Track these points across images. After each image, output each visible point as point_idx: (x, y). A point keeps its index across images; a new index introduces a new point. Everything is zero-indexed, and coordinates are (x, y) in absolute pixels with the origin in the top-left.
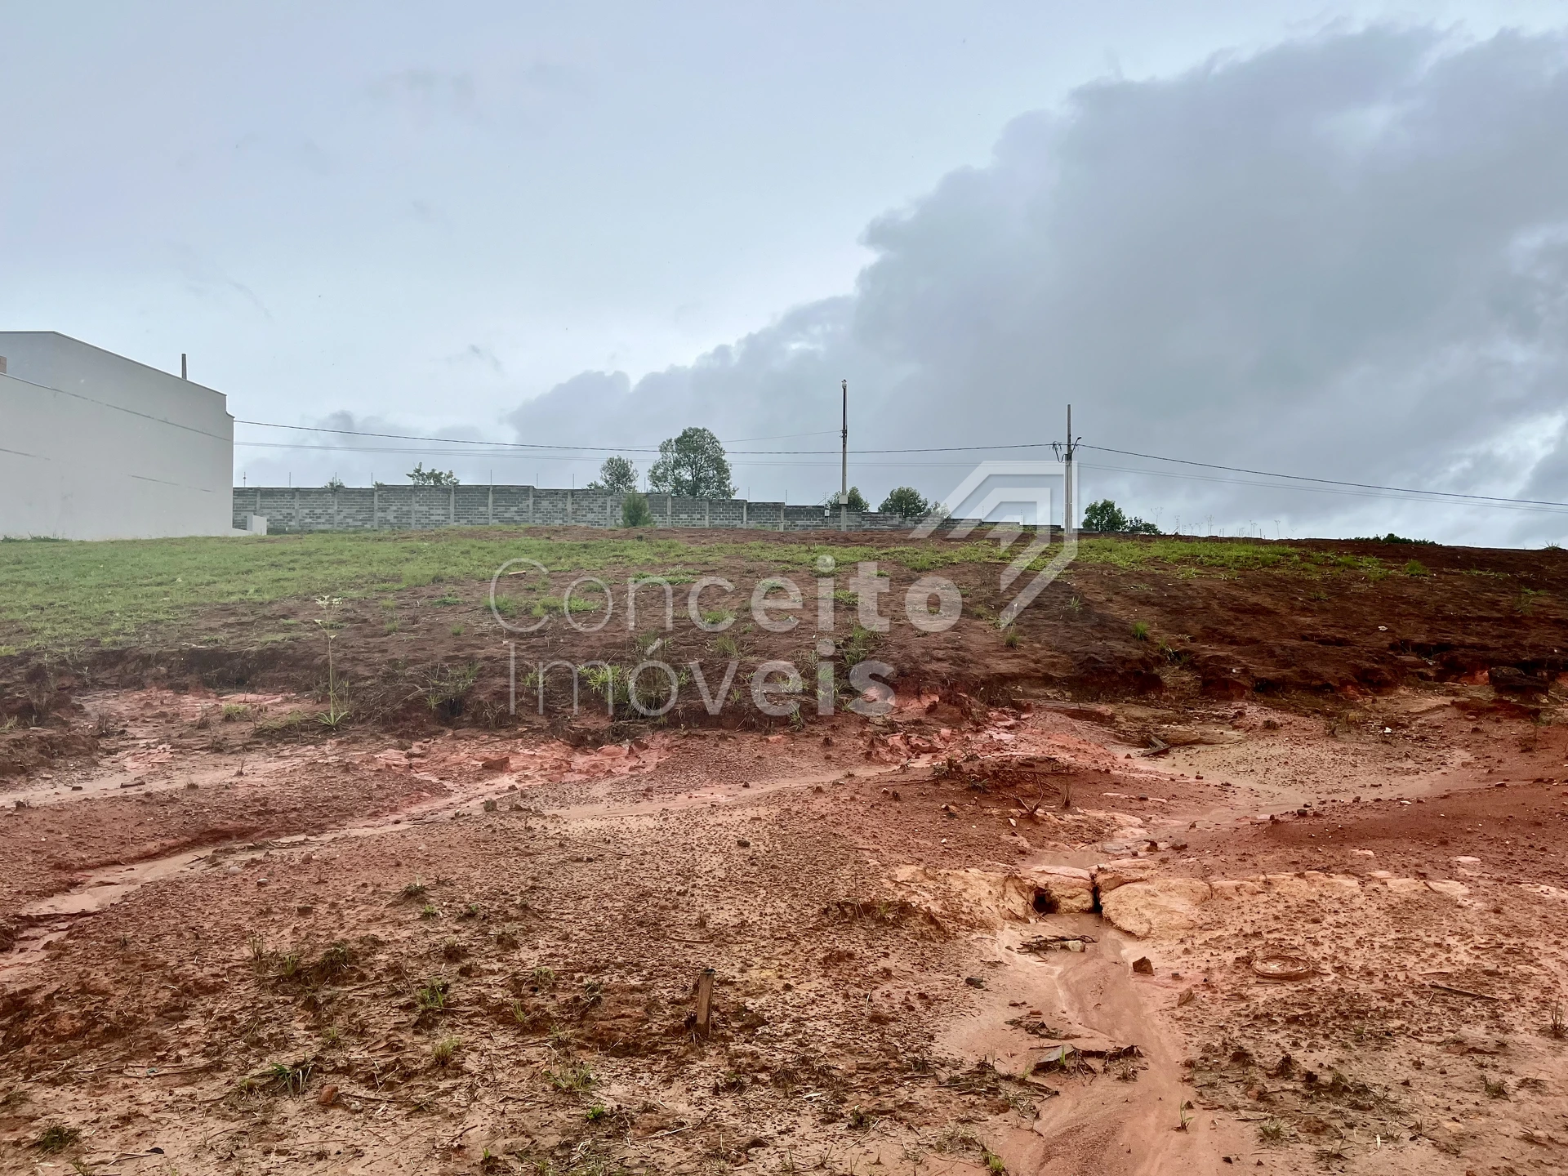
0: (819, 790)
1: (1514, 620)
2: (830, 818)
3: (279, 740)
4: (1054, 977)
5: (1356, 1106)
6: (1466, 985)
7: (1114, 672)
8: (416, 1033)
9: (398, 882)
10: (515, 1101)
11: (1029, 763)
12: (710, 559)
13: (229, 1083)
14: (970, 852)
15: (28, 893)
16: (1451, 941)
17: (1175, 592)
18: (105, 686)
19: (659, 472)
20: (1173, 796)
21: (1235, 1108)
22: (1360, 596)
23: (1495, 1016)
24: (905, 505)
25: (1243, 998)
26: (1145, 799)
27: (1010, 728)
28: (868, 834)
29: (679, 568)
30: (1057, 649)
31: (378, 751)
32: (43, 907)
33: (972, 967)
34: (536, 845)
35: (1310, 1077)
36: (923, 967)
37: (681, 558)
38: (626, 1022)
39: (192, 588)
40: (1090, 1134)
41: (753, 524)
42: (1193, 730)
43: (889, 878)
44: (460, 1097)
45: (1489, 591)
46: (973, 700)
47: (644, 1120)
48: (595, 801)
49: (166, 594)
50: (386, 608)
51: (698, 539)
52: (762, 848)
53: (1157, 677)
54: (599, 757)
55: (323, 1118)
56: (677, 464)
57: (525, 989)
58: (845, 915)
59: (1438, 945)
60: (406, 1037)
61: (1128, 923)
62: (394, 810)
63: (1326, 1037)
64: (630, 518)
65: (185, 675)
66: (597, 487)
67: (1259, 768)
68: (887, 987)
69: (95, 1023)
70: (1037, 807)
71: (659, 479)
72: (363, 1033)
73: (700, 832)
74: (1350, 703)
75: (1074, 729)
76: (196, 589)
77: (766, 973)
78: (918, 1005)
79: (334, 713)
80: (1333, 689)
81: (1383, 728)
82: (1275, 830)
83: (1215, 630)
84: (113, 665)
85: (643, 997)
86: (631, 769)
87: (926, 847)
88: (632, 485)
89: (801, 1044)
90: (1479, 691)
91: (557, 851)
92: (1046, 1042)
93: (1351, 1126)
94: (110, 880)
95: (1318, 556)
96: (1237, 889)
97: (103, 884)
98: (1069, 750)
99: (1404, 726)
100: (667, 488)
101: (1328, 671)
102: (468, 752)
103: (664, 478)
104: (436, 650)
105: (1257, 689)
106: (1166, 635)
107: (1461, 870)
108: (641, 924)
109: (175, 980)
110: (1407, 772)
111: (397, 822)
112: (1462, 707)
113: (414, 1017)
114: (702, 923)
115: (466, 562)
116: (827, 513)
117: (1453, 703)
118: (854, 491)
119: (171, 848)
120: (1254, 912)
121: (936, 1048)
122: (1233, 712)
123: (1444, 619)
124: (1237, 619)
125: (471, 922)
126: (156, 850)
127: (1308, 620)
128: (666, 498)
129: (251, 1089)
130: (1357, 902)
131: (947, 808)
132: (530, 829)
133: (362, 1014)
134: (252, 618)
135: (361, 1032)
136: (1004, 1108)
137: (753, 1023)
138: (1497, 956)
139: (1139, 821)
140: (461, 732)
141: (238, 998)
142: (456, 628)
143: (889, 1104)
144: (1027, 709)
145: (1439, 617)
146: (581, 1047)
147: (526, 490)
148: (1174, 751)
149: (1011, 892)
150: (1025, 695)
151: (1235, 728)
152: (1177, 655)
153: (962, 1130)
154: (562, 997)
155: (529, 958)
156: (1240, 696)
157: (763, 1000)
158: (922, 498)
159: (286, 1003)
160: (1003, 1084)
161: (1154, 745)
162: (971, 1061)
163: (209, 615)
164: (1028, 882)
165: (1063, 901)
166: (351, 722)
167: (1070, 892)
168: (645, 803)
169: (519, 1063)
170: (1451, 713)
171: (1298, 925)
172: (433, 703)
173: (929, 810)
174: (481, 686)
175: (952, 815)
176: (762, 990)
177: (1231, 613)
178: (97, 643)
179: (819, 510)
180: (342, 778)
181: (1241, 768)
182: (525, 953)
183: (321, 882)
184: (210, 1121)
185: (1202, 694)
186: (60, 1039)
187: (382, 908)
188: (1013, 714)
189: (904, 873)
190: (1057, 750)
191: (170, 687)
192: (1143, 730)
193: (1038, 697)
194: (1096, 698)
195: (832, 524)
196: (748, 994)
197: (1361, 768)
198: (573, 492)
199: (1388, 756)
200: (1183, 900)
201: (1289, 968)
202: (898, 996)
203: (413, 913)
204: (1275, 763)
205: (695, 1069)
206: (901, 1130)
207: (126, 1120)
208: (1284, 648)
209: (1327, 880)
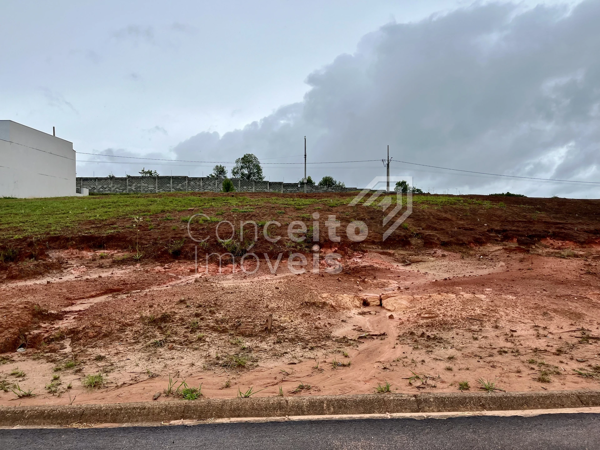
0: (299, 275)
1: (530, 222)
2: (302, 282)
3: (121, 264)
4: (366, 320)
5: (438, 342)
6: (477, 318)
7: (395, 239)
8: (191, 333)
9: (176, 299)
10: (221, 347)
11: (365, 267)
12: (259, 203)
13: (143, 345)
14: (344, 290)
15: (61, 306)
16: (476, 308)
17: (418, 214)
18: (54, 248)
19: (235, 171)
20: (409, 275)
21: (408, 344)
22: (481, 214)
23: (481, 324)
24: (328, 182)
25: (416, 322)
26: (399, 276)
27: (360, 258)
28: (314, 286)
29: (248, 207)
30: (377, 232)
31: (154, 267)
32: (67, 309)
33: (343, 318)
34: (215, 289)
35: (428, 336)
36: (330, 317)
37: (248, 203)
38: (249, 329)
39: (76, 215)
40: (371, 350)
41: (271, 190)
42: (420, 258)
43: (320, 296)
44: (206, 346)
45: (525, 212)
46: (349, 249)
47: (256, 349)
48: (229, 279)
49: (68, 217)
50: (147, 221)
51: (254, 196)
52: (283, 289)
53: (409, 241)
54: (227, 268)
55: (170, 352)
56: (242, 167)
57: (219, 323)
58: (308, 305)
59: (472, 309)
60: (189, 334)
61: (388, 308)
62: (165, 283)
63: (436, 329)
64: (226, 188)
65: (81, 244)
66: (212, 176)
67: (438, 268)
68: (320, 321)
69: (100, 334)
70: (365, 278)
71: (235, 173)
72: (176, 334)
73: (263, 286)
74: (471, 249)
75: (381, 258)
76: (77, 215)
77: (286, 318)
78: (328, 326)
79: (138, 256)
80: (466, 244)
81: (480, 256)
82: (436, 284)
83: (430, 226)
84: (56, 241)
85: (253, 324)
86: (238, 271)
87: (331, 289)
88: (225, 175)
89: (296, 333)
90: (513, 244)
91: (221, 291)
92: (362, 333)
93: (436, 346)
94: (84, 302)
95: (470, 201)
96: (421, 298)
97: (82, 303)
98: (378, 264)
99: (487, 256)
100: (238, 176)
101: (465, 239)
102: (184, 267)
103: (237, 173)
104: (168, 235)
105: (442, 245)
106: (414, 228)
107: (486, 292)
108: (249, 307)
109: (120, 323)
110: (483, 268)
111: (167, 286)
112: (506, 249)
113: (190, 330)
114: (267, 307)
115: (172, 205)
116: (299, 186)
117: (503, 248)
118: (309, 178)
119: (99, 294)
120: (426, 304)
121: (332, 334)
122: (433, 252)
123: (507, 222)
124: (438, 222)
125: (201, 308)
126: (94, 295)
127: (462, 222)
128: (238, 181)
129: (149, 346)
130: (454, 300)
131: (338, 279)
132: (212, 286)
133: (175, 330)
134: (100, 225)
135: (176, 333)
136: (350, 345)
137: (283, 329)
138: (487, 312)
139: (397, 282)
140: (181, 261)
141: (139, 327)
142: (174, 228)
143: (320, 345)
144: (366, 252)
145: (505, 221)
146: (237, 335)
147: (185, 178)
148: (413, 264)
149: (356, 300)
150: (366, 247)
151: (433, 257)
152: (417, 234)
153: (338, 349)
154: (230, 324)
155: (219, 315)
156: (436, 247)
157: (285, 324)
158: (334, 180)
159: (153, 328)
160: (349, 341)
161: (405, 263)
162: (342, 337)
163: (85, 224)
164: (361, 298)
165: (371, 303)
166: (144, 258)
167: (373, 300)
168: (244, 280)
169: (220, 339)
170: (502, 251)
171: (436, 306)
172: (170, 251)
173: (332, 280)
174: (186, 246)
175: (339, 281)
176: (285, 322)
177: (437, 220)
178: (48, 234)
179: (296, 185)
180: (146, 274)
181: (432, 268)
182: (217, 315)
183: (153, 299)
184: (140, 353)
185: (424, 246)
186: (90, 338)
187: (174, 305)
188: (362, 254)
189: (325, 295)
190: (375, 264)
191: (77, 248)
192: (403, 258)
193: (370, 248)
194: (389, 248)
195: (301, 190)
196: (281, 323)
197: (469, 267)
198: (203, 178)
199: (479, 264)
200: (405, 301)
201: (430, 315)
202: (322, 324)
203: (183, 306)
204: (443, 266)
205: (268, 339)
206: (323, 350)
207: (117, 353)
208: (452, 231)
209: (446, 295)
